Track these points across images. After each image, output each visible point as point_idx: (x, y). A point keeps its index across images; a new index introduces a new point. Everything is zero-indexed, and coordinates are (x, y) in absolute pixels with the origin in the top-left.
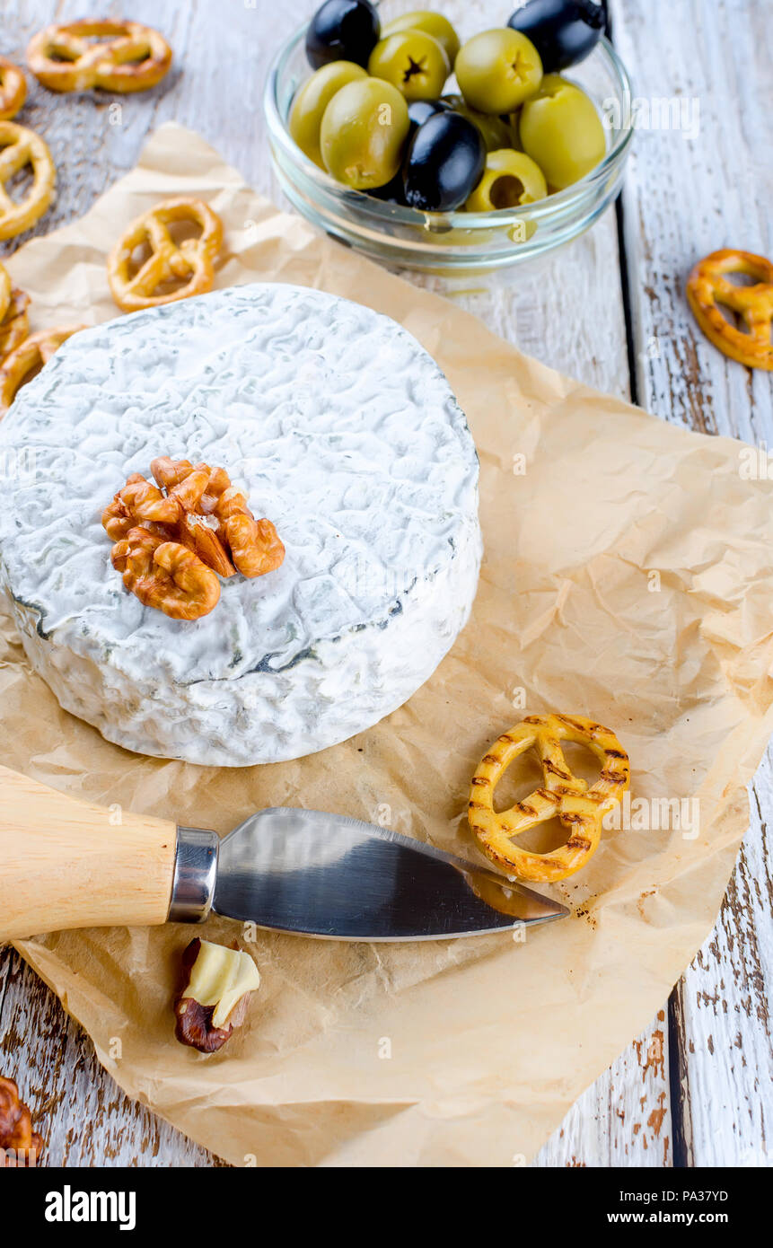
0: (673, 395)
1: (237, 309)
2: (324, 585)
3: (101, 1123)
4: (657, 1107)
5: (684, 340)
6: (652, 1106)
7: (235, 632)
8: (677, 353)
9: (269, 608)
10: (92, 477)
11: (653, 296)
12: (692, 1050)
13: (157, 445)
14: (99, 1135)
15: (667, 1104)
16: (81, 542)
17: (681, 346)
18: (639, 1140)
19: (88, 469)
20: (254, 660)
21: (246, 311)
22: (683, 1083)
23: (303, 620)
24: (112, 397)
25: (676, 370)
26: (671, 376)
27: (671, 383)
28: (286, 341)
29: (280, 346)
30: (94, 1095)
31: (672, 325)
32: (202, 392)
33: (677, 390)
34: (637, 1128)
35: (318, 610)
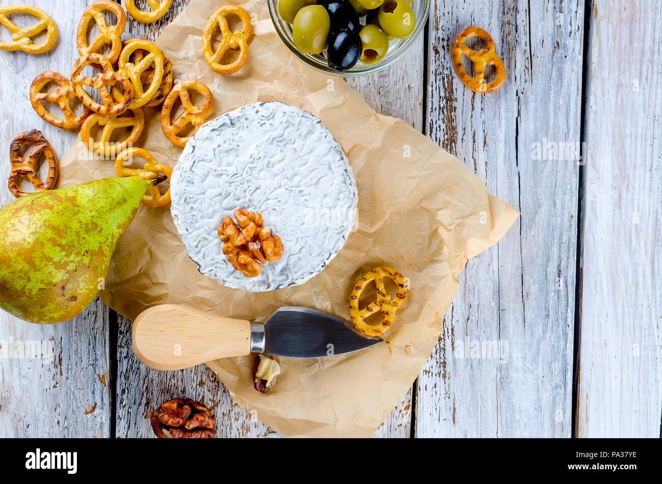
0: (440, 108)
1: (261, 123)
2: (298, 259)
3: (232, 410)
4: (408, 404)
5: (448, 77)
6: (406, 404)
7: (267, 277)
8: (444, 86)
9: (279, 267)
10: (211, 209)
11: (437, 52)
12: (420, 390)
13: (234, 195)
14: (232, 414)
15: (411, 403)
16: (210, 238)
17: (446, 80)
18: (401, 415)
19: (210, 205)
20: (275, 286)
21: (265, 123)
22: (416, 397)
23: (291, 272)
24: (216, 170)
25: (442, 94)
26: (440, 97)
27: (440, 102)
28: (280, 141)
29: (279, 144)
30: (229, 401)
31: (443, 69)
32: (250, 168)
33: (442, 106)
34: (401, 411)
35: (296, 269)
